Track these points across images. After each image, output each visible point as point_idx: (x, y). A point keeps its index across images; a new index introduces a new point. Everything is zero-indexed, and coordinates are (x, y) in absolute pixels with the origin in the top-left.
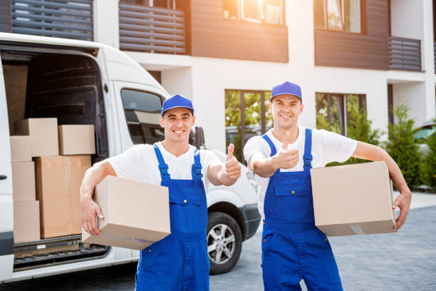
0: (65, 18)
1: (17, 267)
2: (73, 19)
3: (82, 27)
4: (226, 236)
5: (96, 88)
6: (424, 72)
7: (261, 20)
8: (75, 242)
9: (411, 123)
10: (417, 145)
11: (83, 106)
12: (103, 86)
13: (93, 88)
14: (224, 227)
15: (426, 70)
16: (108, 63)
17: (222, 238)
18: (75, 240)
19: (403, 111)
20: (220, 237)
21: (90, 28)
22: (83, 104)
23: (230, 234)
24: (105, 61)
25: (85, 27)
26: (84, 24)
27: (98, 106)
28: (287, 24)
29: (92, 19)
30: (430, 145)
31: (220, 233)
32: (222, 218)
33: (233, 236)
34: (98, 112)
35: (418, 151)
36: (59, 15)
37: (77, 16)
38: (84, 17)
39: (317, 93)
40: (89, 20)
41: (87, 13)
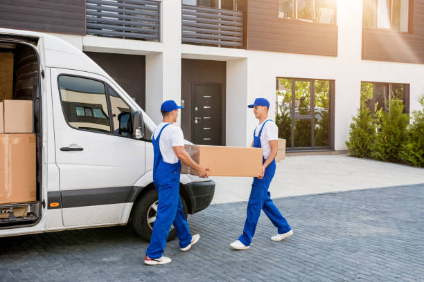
0: (138, 17)
2: (144, 17)
3: (151, 24)
7: (314, 20)
8: (3, 212)
11: (32, 90)
12: (41, 71)
16: (46, 51)
18: (4, 209)
21: (157, 25)
25: (154, 24)
26: (152, 21)
28: (337, 24)
29: (159, 17)
36: (134, 15)
38: (153, 16)
39: (362, 82)
40: (156, 19)
41: (156, 13)
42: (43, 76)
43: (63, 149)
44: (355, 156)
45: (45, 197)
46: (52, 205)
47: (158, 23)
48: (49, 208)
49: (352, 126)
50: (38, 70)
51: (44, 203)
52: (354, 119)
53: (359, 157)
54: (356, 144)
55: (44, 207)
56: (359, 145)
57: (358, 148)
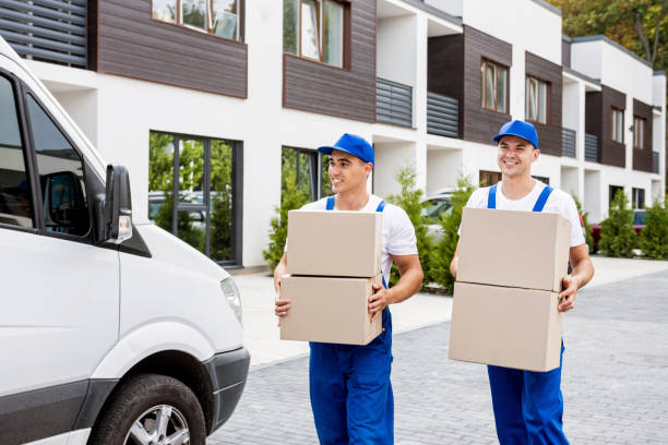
4: (170, 431)
6: (415, 129)
9: (419, 193)
10: (425, 226)
14: (167, 411)
15: (417, 126)
17: (161, 438)
19: (409, 176)
20: (154, 437)
23: (180, 426)
28: (246, 41)
30: (445, 226)
31: (156, 427)
32: (164, 389)
33: (186, 430)
35: (428, 234)
39: (283, 147)
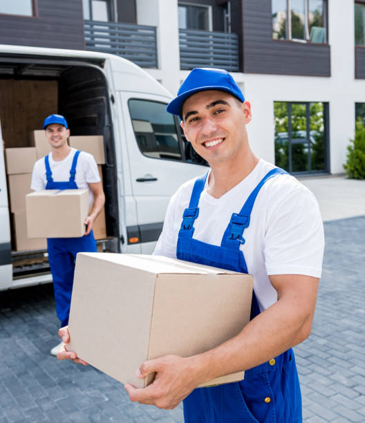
1: (16, 275)
2: (140, 44)
5: (104, 98)
7: (307, 40)
11: (95, 118)
12: (110, 96)
13: (102, 99)
16: (114, 74)
21: (154, 52)
22: (96, 115)
24: (112, 71)
25: (150, 51)
26: (149, 48)
27: (106, 117)
34: (107, 123)
37: (143, 42)
38: (150, 42)
40: (153, 45)
41: (152, 38)
42: (113, 101)
43: (139, 180)
44: (353, 178)
45: (123, 232)
46: (131, 240)
47: (156, 49)
48: (129, 243)
49: (349, 149)
50: (107, 95)
51: (122, 239)
52: (351, 141)
53: (358, 179)
54: (355, 167)
55: (123, 242)
56: (357, 167)
57: (357, 170)
